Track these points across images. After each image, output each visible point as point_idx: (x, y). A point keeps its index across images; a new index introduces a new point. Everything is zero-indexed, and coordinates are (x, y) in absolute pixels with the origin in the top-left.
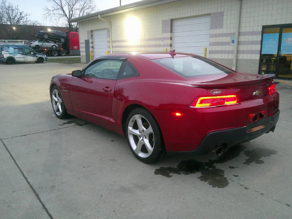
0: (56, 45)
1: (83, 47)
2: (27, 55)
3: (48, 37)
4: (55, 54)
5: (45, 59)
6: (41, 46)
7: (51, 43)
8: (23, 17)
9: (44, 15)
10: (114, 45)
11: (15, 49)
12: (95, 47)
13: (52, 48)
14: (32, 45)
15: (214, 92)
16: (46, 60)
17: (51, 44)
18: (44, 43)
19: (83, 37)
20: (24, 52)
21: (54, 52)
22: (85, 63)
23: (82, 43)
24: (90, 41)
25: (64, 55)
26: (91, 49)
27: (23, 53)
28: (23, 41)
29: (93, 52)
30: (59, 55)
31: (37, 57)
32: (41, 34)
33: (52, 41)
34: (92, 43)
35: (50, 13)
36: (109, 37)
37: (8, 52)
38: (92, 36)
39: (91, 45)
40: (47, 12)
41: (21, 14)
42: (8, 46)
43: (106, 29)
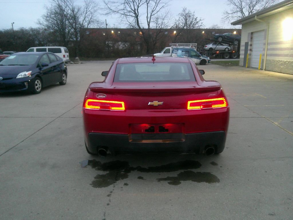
0: (229, 47)
1: (242, 50)
2: (192, 57)
3: (223, 40)
4: (227, 57)
5: (207, 61)
6: (214, 49)
7: (224, 45)
8: (197, 22)
9: (223, 19)
10: (269, 47)
11: (182, 51)
12: (253, 50)
13: (225, 50)
14: (206, 48)
15: (99, 96)
16: (209, 62)
17: (224, 47)
18: (217, 46)
19: (244, 40)
20: (190, 54)
21: (226, 54)
22: (243, 65)
23: (243, 46)
24: (249, 43)
25: (236, 57)
26: (249, 52)
27: (189, 56)
28: (191, 44)
29: (250, 55)
30: (231, 57)
31: (200, 59)
32: (216, 37)
33: (225, 43)
34: (251, 45)
35: (228, 16)
36: (266, 39)
37: (177, 54)
38: (252, 38)
39: (249, 48)
40: (226, 15)
41: (196, 19)
42: (177, 49)
43: (263, 30)
